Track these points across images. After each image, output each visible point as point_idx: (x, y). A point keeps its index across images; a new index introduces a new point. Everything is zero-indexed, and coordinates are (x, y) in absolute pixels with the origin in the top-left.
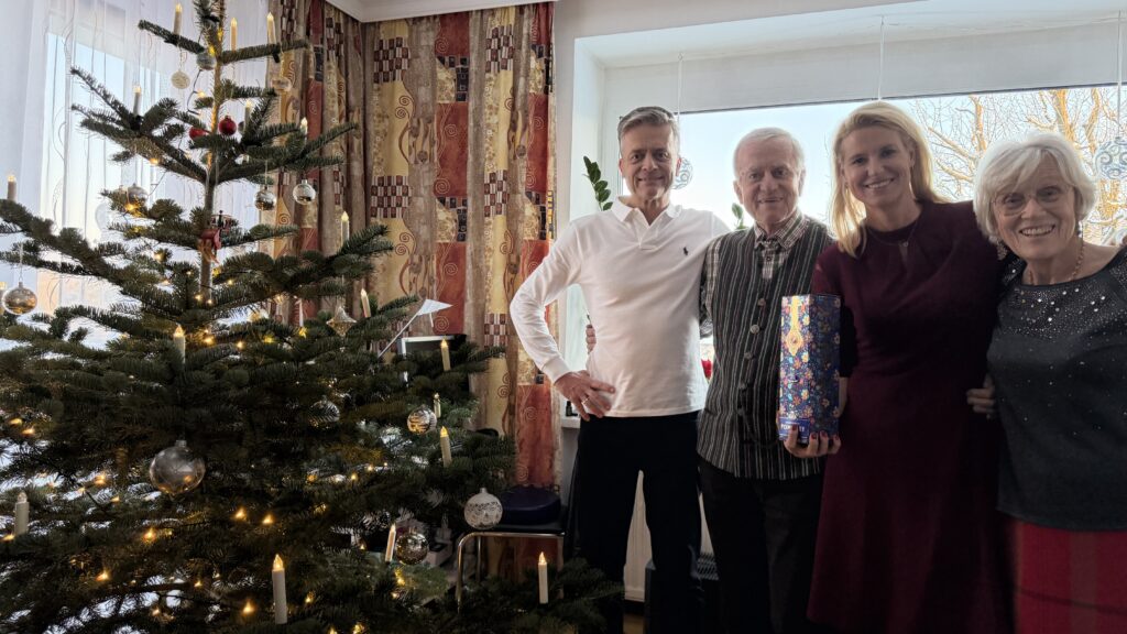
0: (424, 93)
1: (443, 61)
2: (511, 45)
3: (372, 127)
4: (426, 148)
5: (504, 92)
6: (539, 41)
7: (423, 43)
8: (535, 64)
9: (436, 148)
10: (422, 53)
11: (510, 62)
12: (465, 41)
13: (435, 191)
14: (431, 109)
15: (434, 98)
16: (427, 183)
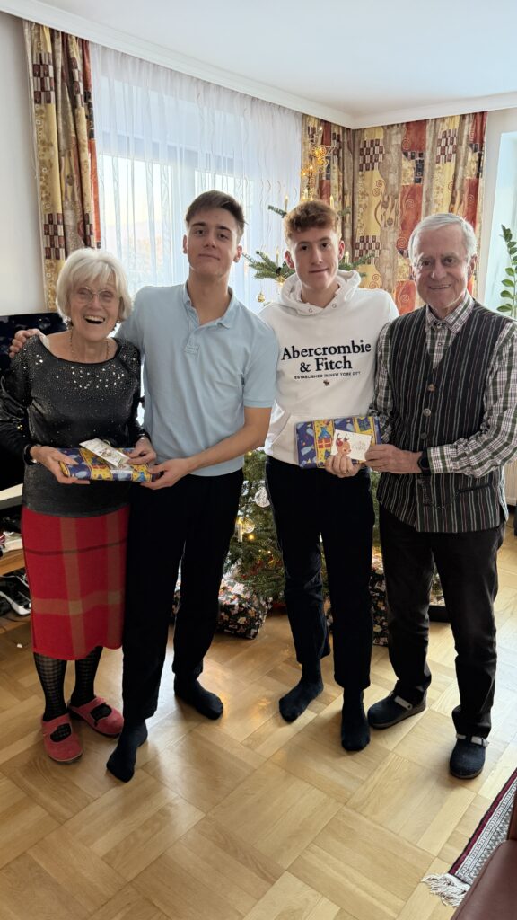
0: (392, 178)
1: (406, 155)
2: (455, 143)
3: (356, 203)
4: (393, 216)
5: (449, 178)
6: (475, 141)
7: (394, 142)
8: (472, 157)
9: (399, 217)
10: (393, 150)
11: (454, 156)
12: (423, 141)
13: (397, 247)
14: (397, 189)
15: (399, 182)
16: (392, 240)
